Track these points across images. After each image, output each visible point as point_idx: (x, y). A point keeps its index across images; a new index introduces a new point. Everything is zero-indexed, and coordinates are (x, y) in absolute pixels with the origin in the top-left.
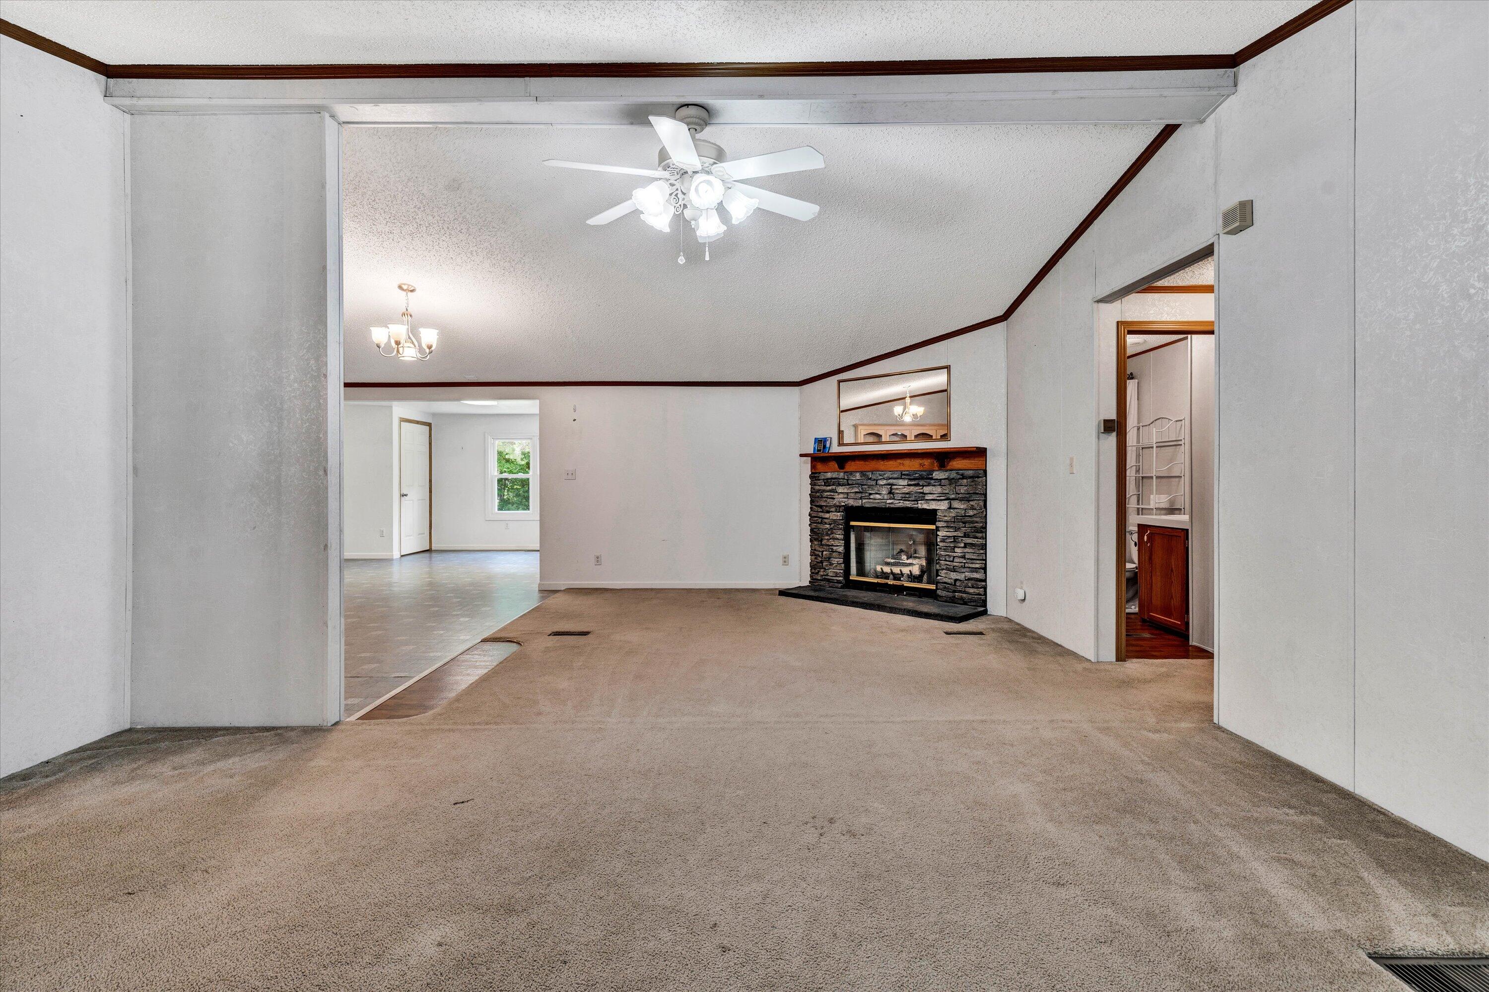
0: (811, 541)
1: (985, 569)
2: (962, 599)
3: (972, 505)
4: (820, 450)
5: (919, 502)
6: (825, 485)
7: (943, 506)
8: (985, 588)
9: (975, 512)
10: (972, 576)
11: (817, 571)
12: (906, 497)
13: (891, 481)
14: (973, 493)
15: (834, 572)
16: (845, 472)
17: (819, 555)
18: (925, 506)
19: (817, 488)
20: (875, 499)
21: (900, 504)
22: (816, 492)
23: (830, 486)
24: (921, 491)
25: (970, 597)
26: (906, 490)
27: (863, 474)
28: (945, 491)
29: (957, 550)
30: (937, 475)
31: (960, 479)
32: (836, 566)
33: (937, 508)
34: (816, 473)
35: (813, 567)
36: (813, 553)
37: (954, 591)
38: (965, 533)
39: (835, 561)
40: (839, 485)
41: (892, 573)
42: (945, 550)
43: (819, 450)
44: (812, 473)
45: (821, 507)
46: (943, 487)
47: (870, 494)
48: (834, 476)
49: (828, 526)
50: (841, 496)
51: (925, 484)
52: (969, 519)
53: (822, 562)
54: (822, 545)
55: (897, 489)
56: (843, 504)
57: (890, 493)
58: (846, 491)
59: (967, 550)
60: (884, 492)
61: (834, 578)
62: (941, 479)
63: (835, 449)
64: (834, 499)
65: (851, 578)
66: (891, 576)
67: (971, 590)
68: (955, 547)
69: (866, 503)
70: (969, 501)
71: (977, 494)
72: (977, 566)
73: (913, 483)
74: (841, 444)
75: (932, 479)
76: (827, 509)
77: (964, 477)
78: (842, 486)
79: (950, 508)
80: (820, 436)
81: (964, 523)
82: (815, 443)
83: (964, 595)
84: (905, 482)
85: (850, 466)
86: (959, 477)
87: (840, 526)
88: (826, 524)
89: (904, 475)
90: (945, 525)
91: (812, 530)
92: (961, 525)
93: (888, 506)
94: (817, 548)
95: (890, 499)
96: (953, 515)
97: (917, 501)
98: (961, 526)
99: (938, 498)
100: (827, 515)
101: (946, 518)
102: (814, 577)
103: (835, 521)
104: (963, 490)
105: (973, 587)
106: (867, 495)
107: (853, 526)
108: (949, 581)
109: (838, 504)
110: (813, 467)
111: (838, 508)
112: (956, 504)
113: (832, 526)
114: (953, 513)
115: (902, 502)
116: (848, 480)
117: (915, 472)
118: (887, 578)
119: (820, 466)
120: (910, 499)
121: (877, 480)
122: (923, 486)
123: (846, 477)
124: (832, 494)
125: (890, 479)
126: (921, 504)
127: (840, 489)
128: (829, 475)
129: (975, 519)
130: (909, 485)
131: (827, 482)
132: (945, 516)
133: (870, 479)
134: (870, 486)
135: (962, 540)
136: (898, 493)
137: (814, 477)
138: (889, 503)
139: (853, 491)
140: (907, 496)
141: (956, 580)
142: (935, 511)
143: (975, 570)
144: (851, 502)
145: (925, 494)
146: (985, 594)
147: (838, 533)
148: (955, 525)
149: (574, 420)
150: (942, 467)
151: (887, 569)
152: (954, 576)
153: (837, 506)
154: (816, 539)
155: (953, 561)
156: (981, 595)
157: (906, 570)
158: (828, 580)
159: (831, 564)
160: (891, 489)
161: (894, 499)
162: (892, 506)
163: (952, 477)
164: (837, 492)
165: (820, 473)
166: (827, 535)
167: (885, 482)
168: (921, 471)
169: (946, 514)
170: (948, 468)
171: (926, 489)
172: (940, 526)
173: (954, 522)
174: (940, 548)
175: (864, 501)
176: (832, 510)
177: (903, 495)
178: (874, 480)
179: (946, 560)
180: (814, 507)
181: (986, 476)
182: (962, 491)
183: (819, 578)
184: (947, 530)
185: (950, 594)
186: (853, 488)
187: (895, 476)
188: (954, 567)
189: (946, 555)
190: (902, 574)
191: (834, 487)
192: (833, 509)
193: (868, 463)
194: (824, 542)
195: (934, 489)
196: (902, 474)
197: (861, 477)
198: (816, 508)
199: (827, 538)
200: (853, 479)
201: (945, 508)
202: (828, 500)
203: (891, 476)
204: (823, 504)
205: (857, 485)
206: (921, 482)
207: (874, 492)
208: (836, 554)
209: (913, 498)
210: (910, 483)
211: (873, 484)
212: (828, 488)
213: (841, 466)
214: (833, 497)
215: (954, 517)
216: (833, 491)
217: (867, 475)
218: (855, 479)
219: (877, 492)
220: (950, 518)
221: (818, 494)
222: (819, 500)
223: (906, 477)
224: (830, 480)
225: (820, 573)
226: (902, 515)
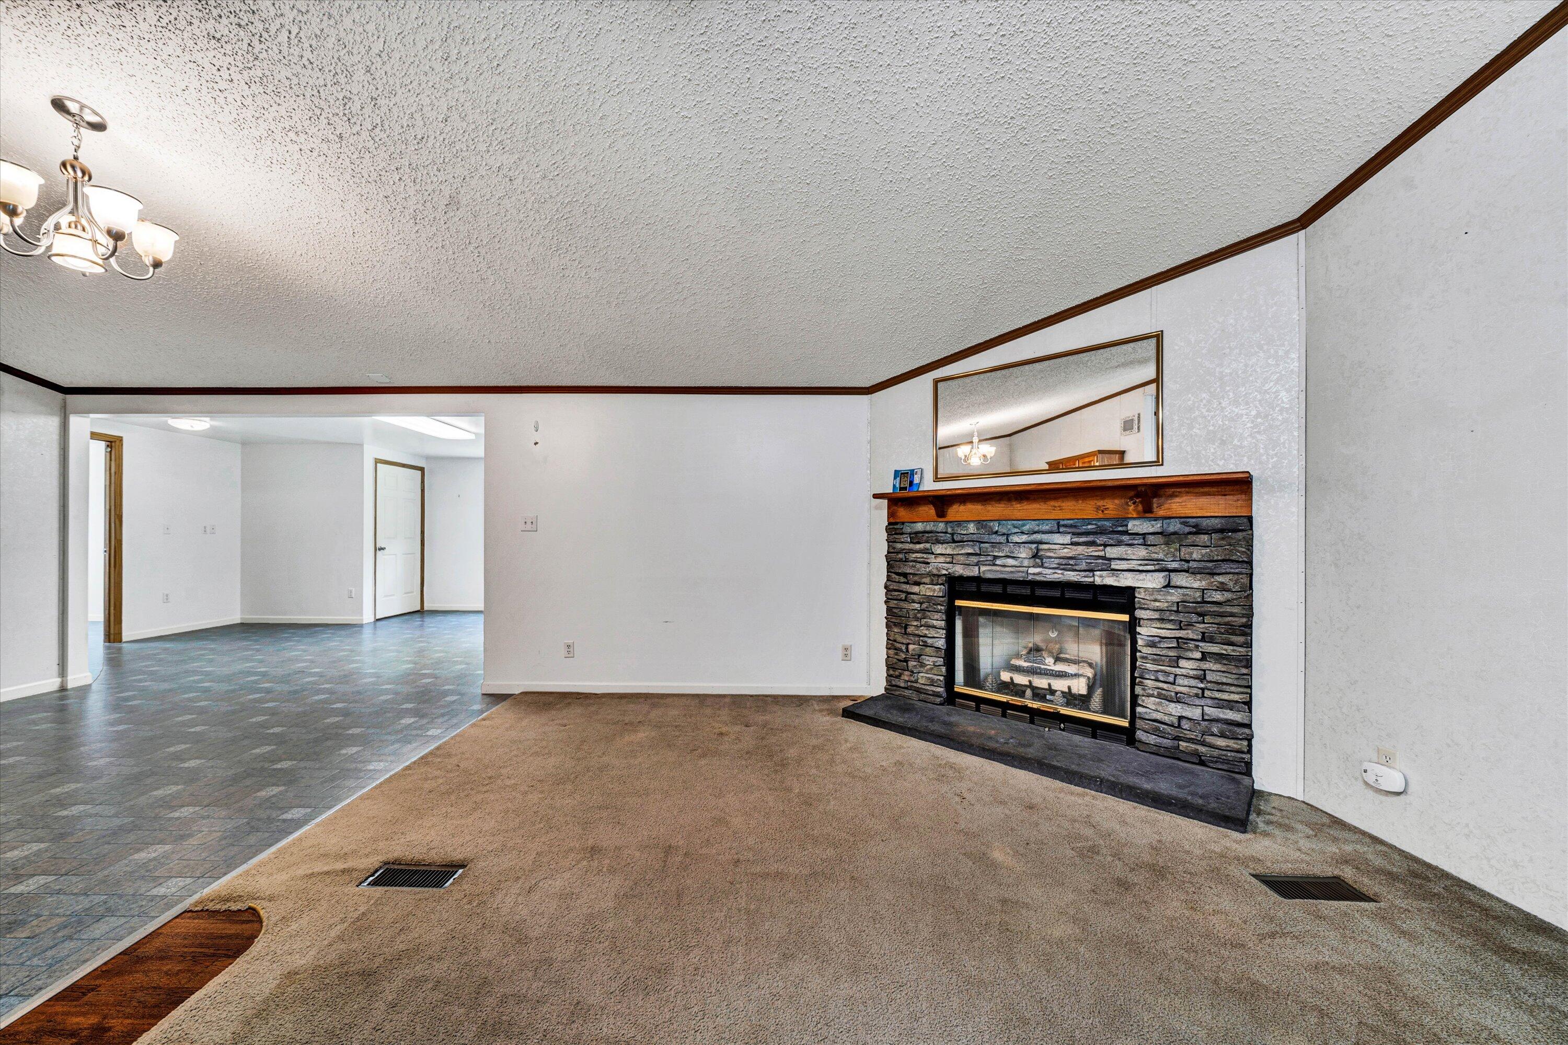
0: (888, 626)
1: (1249, 704)
2: (1196, 754)
3: (1222, 583)
4: (905, 489)
5: (1097, 573)
6: (911, 542)
7: (1154, 581)
8: (1249, 739)
9: (1228, 595)
10: (1222, 716)
11: (897, 673)
12: (1067, 563)
13: (1038, 537)
14: (1223, 561)
15: (929, 678)
16: (947, 522)
17: (901, 650)
18: (1110, 581)
19: (899, 546)
20: (1004, 566)
21: (1056, 576)
22: (898, 553)
23: (919, 543)
24: (1102, 554)
25: (1216, 753)
26: (1066, 552)
27: (980, 523)
28: (1155, 556)
29: (1182, 663)
30: (1134, 526)
31: (1190, 533)
32: (932, 669)
33: (1137, 585)
34: (896, 523)
35: (889, 666)
36: (891, 644)
37: (1177, 738)
38: (1203, 633)
39: (929, 661)
40: (938, 542)
41: (1030, 686)
42: (1155, 662)
43: (901, 489)
44: (890, 524)
45: (905, 575)
46: (1150, 548)
47: (996, 557)
48: (928, 528)
49: (917, 606)
50: (941, 559)
51: (1111, 542)
52: (1215, 608)
53: (906, 661)
54: (906, 634)
55: (1049, 549)
56: (944, 572)
57: (1035, 556)
58: (949, 551)
59: (1206, 665)
60: (1023, 555)
61: (928, 688)
62: (1144, 534)
63: (928, 485)
64: (928, 563)
65: (956, 690)
66: (1029, 692)
67: (1221, 742)
68: (1179, 657)
69: (987, 572)
70: (1213, 574)
71: (1233, 561)
72: (1236, 697)
73: (1083, 539)
74: (937, 479)
75: (1126, 533)
76: (916, 578)
77: (1199, 531)
78: (942, 543)
79: (1168, 586)
80: (904, 466)
81: (1200, 614)
82: (895, 478)
83: (1202, 749)
84: (1067, 539)
85: (956, 512)
86: (1187, 529)
87: (939, 607)
88: (914, 602)
89: (1065, 526)
90: (1157, 617)
91: (889, 610)
92: (1194, 618)
93: (1030, 578)
94: (899, 638)
95: (1033, 567)
96: (1175, 599)
97: (1092, 571)
98: (1194, 620)
99: (1141, 568)
100: (916, 589)
101: (1157, 604)
102: (894, 683)
103: (929, 599)
104: (1198, 553)
105: (1223, 735)
106: (989, 558)
107: (960, 607)
108: (1166, 719)
109: (935, 572)
110: (891, 514)
111: (934, 578)
112: (1180, 579)
113: (924, 606)
114: (1175, 596)
115: (1060, 572)
116: (952, 534)
117: (1088, 521)
118: (1022, 694)
119: (903, 513)
120: (1077, 568)
121: (1008, 535)
122: (1105, 545)
123: (949, 530)
124: (925, 556)
125: (1035, 533)
126: (1101, 576)
127: (939, 549)
128: (919, 527)
129: (1229, 609)
130: (1072, 544)
131: (916, 537)
132: (1155, 600)
133: (996, 533)
134: (994, 544)
135: (1197, 647)
136: (1050, 557)
137: (894, 529)
138: (1034, 574)
139: (963, 552)
140: (1071, 562)
141: (1180, 718)
142: (1131, 590)
143: (1230, 705)
144: (959, 570)
145: (1110, 559)
146: (1250, 751)
147: (936, 617)
148: (1181, 617)
149: (536, 444)
150: (1147, 511)
151: (1021, 679)
152: (1176, 709)
153: (934, 575)
154: (895, 625)
155: (1174, 684)
156: (1243, 752)
157: (1060, 685)
158: (918, 690)
159: (923, 665)
160: (1038, 550)
161: (1042, 566)
162: (1038, 578)
163: (1171, 529)
164: (933, 553)
165: (903, 523)
166: (917, 619)
167: (1024, 538)
168: (1100, 519)
169: (1159, 597)
170: (1161, 513)
171: (1111, 552)
172: (1145, 617)
173: (1177, 611)
174: (1143, 658)
175: (983, 568)
176: (924, 580)
177: (1064, 562)
178: (1004, 534)
179: (1157, 680)
180: (894, 576)
181: (1251, 529)
182: (1195, 556)
183: (902, 685)
184: (1159, 625)
185: (1167, 742)
186: (963, 547)
187: (1046, 527)
188: (1177, 693)
189: (1158, 671)
190: (1053, 692)
191: (928, 545)
192: (927, 580)
193: (989, 508)
194: (910, 630)
195: (1129, 552)
196: (1059, 526)
197: (978, 529)
198: (897, 577)
199: (915, 623)
200: (962, 532)
201: (1154, 586)
202: (918, 565)
203: (1037, 529)
204: (908, 571)
205: (971, 543)
206: (1100, 540)
207: (1003, 555)
208: (928, 650)
209: (1083, 566)
210: (1076, 540)
211: (1002, 541)
212: (918, 546)
213: (941, 514)
214: (926, 560)
215: (1178, 603)
216: (925, 551)
217: (990, 527)
218: (965, 532)
219: (1009, 554)
220: (1166, 605)
221: (901, 556)
222: (901, 564)
223: (1069, 530)
224: (921, 535)
225: (903, 677)
226: (1057, 594)
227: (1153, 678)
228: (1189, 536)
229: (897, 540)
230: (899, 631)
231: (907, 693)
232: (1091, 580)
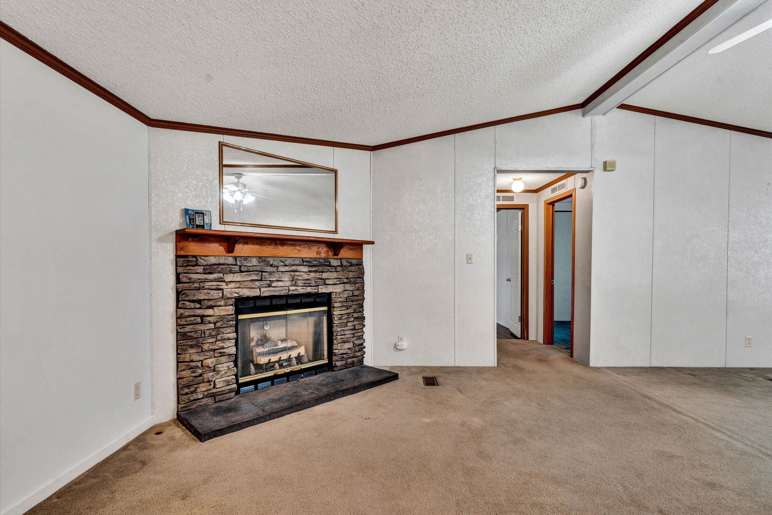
5: (319, 287)
6: (204, 273)
7: (338, 289)
9: (359, 292)
10: (359, 343)
11: (192, 389)
12: (307, 283)
13: (294, 268)
14: (358, 277)
16: (235, 257)
17: (197, 367)
18: (324, 290)
19: (194, 276)
20: (276, 287)
21: (302, 290)
22: (192, 283)
23: (212, 273)
24: (321, 276)
26: (306, 276)
27: (261, 259)
29: (348, 324)
30: (332, 262)
31: (349, 266)
32: (226, 373)
33: (332, 291)
34: (185, 256)
37: (347, 359)
39: (223, 367)
40: (231, 272)
41: (279, 360)
42: (341, 326)
44: (178, 256)
45: (199, 301)
46: (336, 273)
47: (271, 282)
48: (222, 261)
49: (212, 326)
50: (232, 285)
51: (324, 270)
52: (356, 298)
55: (300, 275)
56: (235, 295)
57: (291, 279)
58: (238, 279)
59: (355, 323)
60: (286, 279)
62: (335, 266)
63: (217, 226)
64: (222, 290)
65: (240, 381)
66: (276, 365)
67: (358, 354)
68: (347, 322)
69: (266, 292)
70: (356, 284)
72: (362, 333)
73: (314, 269)
74: (222, 222)
75: (328, 266)
76: (211, 303)
77: (352, 265)
78: (233, 273)
79: (344, 290)
81: (353, 301)
83: (354, 360)
84: (306, 269)
85: (241, 249)
87: (231, 323)
88: (210, 322)
89: (306, 261)
90: (341, 305)
92: (351, 303)
93: (291, 293)
94: (196, 357)
95: (292, 286)
96: (346, 296)
99: (334, 283)
100: (210, 312)
101: (340, 299)
102: (191, 399)
103: (222, 318)
104: (351, 275)
105: (359, 351)
106: (267, 282)
107: (240, 320)
109: (226, 296)
110: (180, 248)
113: (218, 324)
115: (305, 288)
116: (240, 267)
117: (315, 259)
118: (272, 368)
119: (194, 247)
120: (311, 285)
121: (278, 267)
122: (322, 272)
123: (238, 263)
124: (217, 283)
125: (293, 265)
127: (229, 278)
128: (212, 260)
130: (309, 272)
131: (211, 269)
132: (340, 297)
133: (271, 265)
134: (270, 273)
135: (352, 316)
136: (301, 280)
137: (187, 261)
138: (293, 290)
139: (250, 279)
140: (310, 282)
141: (348, 349)
142: (330, 294)
143: (361, 337)
144: (246, 293)
145: (324, 279)
147: (228, 331)
148: (348, 304)
150: (335, 255)
152: (346, 346)
153: (226, 299)
155: (346, 334)
158: (215, 395)
160: (295, 275)
161: (296, 285)
162: (294, 292)
163: (343, 264)
164: (224, 281)
165: (195, 256)
166: (211, 336)
167: (287, 268)
168: (319, 259)
169: (342, 296)
171: (325, 275)
173: (346, 301)
174: (337, 326)
175: (263, 290)
176: (219, 303)
177: (304, 282)
178: (275, 266)
180: (187, 303)
181: (363, 264)
183: (201, 396)
184: (339, 310)
185: (344, 362)
186: (250, 275)
187: (297, 262)
188: (347, 338)
189: (341, 331)
191: (221, 275)
192: (222, 303)
193: (264, 248)
194: (206, 347)
195: (331, 275)
196: (303, 261)
197: (259, 262)
198: (191, 304)
199: (211, 340)
200: (248, 265)
201: (340, 291)
202: (212, 292)
203: (293, 263)
204: (202, 298)
205: (256, 272)
206: (321, 269)
207: (275, 280)
208: (223, 359)
209: (314, 284)
210: (310, 269)
211: (274, 271)
212: (211, 277)
213: (230, 250)
214: (219, 287)
215: (346, 298)
216: (221, 280)
217: (268, 261)
218: (250, 265)
219: (279, 279)
220: (343, 299)
221: (197, 285)
222: (196, 292)
223: (307, 264)
224: (216, 267)
225: (199, 390)
226: (298, 301)
227: (340, 334)
228: (349, 267)
229: (190, 271)
230: (196, 351)
231: (204, 401)
232: (317, 291)
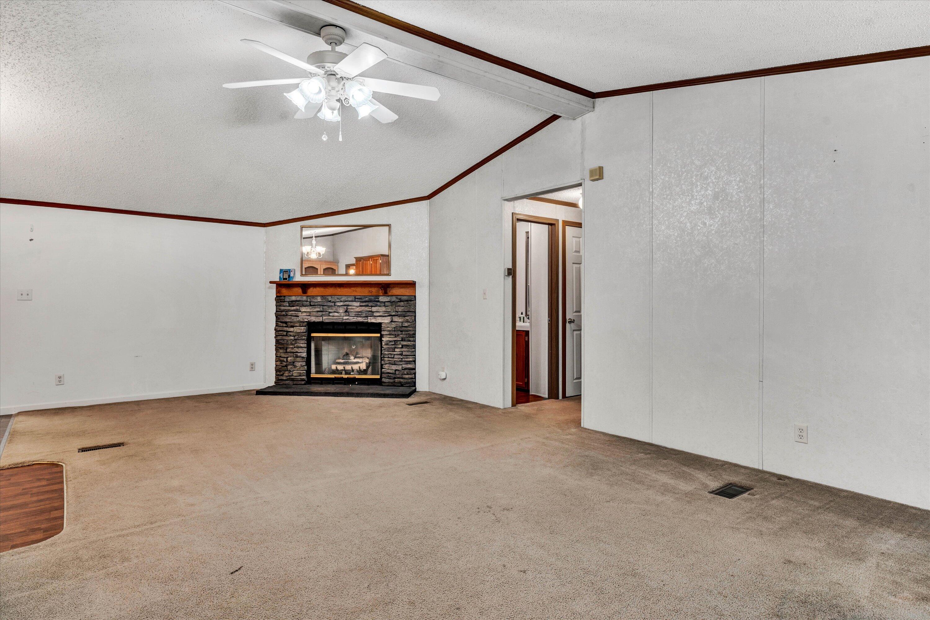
0: (276, 350)
1: (415, 361)
2: (400, 382)
3: (406, 320)
4: (285, 279)
5: (369, 318)
6: (289, 306)
7: (387, 320)
8: (415, 374)
9: (409, 324)
10: (406, 367)
11: (281, 373)
12: (358, 314)
13: (347, 303)
15: (298, 373)
16: (307, 296)
17: (284, 361)
18: (373, 321)
19: (282, 308)
20: (333, 316)
21: (354, 320)
22: (281, 311)
23: (294, 306)
24: (371, 310)
25: (405, 381)
26: (358, 309)
27: (322, 297)
28: (388, 310)
29: (396, 350)
30: (381, 299)
31: (398, 302)
32: (300, 368)
33: (382, 322)
34: (281, 296)
35: (277, 370)
36: (278, 359)
37: (395, 378)
38: (402, 338)
39: (298, 364)
40: (303, 306)
41: (344, 369)
42: (388, 350)
43: (283, 279)
44: (277, 296)
45: (286, 323)
46: (386, 307)
47: (330, 313)
48: (298, 299)
50: (304, 314)
51: (374, 305)
52: (405, 329)
53: (286, 366)
54: (286, 353)
55: (351, 309)
56: (306, 320)
57: (346, 312)
58: (308, 310)
59: (403, 349)
60: (341, 311)
61: (297, 377)
62: (384, 302)
63: (298, 278)
65: (311, 376)
66: (344, 372)
67: (406, 376)
68: (395, 348)
69: (326, 319)
70: (405, 317)
71: (409, 312)
72: (411, 360)
73: (364, 304)
74: (302, 275)
75: (379, 301)
76: (292, 324)
77: (401, 301)
78: (305, 306)
79: (392, 321)
80: (286, 267)
81: (401, 331)
82: (281, 273)
83: (402, 380)
84: (358, 304)
85: (312, 292)
86: (397, 300)
87: (304, 337)
88: (291, 336)
89: (357, 298)
90: (388, 333)
91: (277, 342)
92: (399, 333)
93: (344, 321)
94: (283, 355)
95: (345, 316)
97: (367, 317)
99: (383, 315)
100: (292, 329)
101: (389, 329)
102: (279, 378)
103: (298, 334)
104: (400, 309)
105: (407, 374)
106: (327, 313)
107: (313, 337)
108: (391, 372)
109: (301, 320)
110: (278, 292)
111: (301, 323)
112: (395, 319)
113: (296, 337)
114: (394, 325)
115: (355, 318)
116: (310, 302)
117: (365, 297)
118: (341, 373)
119: (285, 291)
120: (362, 316)
121: (335, 302)
122: (372, 307)
123: (309, 300)
124: (297, 313)
127: (303, 309)
128: (293, 298)
129: (409, 329)
130: (360, 306)
131: (292, 304)
133: (330, 301)
134: (329, 307)
135: (400, 343)
136: (352, 312)
137: (279, 299)
138: (346, 319)
139: (315, 310)
140: (360, 314)
141: (395, 370)
142: (380, 324)
143: (409, 363)
144: (313, 319)
145: (373, 312)
146: (415, 378)
147: (302, 342)
148: (395, 333)
150: (385, 293)
151: (340, 368)
152: (394, 367)
154: (281, 348)
155: (393, 358)
156: (412, 379)
157: (356, 367)
158: (293, 379)
159: (295, 367)
160: (347, 309)
161: (349, 316)
162: (347, 321)
163: (392, 300)
164: (300, 311)
165: (284, 296)
166: (292, 344)
167: (342, 304)
168: (370, 296)
169: (389, 326)
170: (390, 294)
171: (374, 309)
172: (385, 334)
173: (395, 331)
174: (384, 349)
175: (324, 318)
176: (296, 325)
178: (333, 302)
179: (389, 357)
180: (279, 323)
181: (416, 300)
183: (284, 379)
184: (389, 337)
185: (391, 380)
186: (315, 308)
187: (350, 299)
188: (394, 361)
189: (389, 354)
190: (353, 370)
191: (298, 307)
192: (297, 325)
193: (326, 290)
194: (288, 350)
195: (380, 309)
196: (355, 298)
197: (322, 300)
198: (281, 324)
199: (291, 346)
200: (315, 301)
201: (388, 322)
202: (293, 317)
203: (347, 300)
204: (287, 321)
205: (319, 306)
206: (370, 304)
207: (333, 311)
208: (298, 359)
209: (364, 315)
210: (361, 304)
211: (332, 305)
212: (293, 308)
213: (304, 292)
214: (297, 315)
215: (395, 328)
216: (297, 310)
217: (327, 299)
218: (316, 301)
219: (335, 311)
220: (391, 329)
221: (284, 313)
222: (284, 317)
223: (359, 300)
224: (294, 302)
225: (285, 375)
226: (354, 327)
227: (387, 357)
229: (281, 305)
230: (283, 351)
231: (287, 382)
232: (367, 320)
